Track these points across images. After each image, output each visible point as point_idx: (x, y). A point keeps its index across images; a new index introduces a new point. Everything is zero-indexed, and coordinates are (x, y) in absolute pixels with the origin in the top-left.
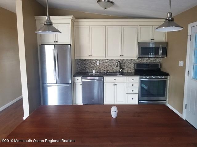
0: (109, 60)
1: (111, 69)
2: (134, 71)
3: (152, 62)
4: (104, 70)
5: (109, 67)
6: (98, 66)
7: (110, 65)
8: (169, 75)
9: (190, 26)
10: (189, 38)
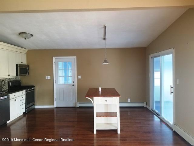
3: (16, 80)
8: (35, 87)
9: (54, 58)
10: (54, 63)
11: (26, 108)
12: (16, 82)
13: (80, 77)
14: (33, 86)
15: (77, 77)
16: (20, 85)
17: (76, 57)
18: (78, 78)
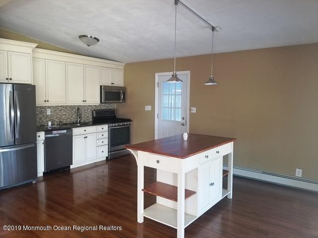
0: (63, 106)
1: (65, 119)
2: (91, 120)
3: (108, 108)
4: (57, 122)
5: (64, 116)
6: (48, 116)
7: (64, 113)
8: (132, 121)
9: (157, 75)
10: (156, 85)
11: (109, 152)
12: (106, 112)
13: (194, 110)
14: (129, 120)
15: (190, 110)
16: (115, 116)
17: (189, 71)
18: (192, 112)
